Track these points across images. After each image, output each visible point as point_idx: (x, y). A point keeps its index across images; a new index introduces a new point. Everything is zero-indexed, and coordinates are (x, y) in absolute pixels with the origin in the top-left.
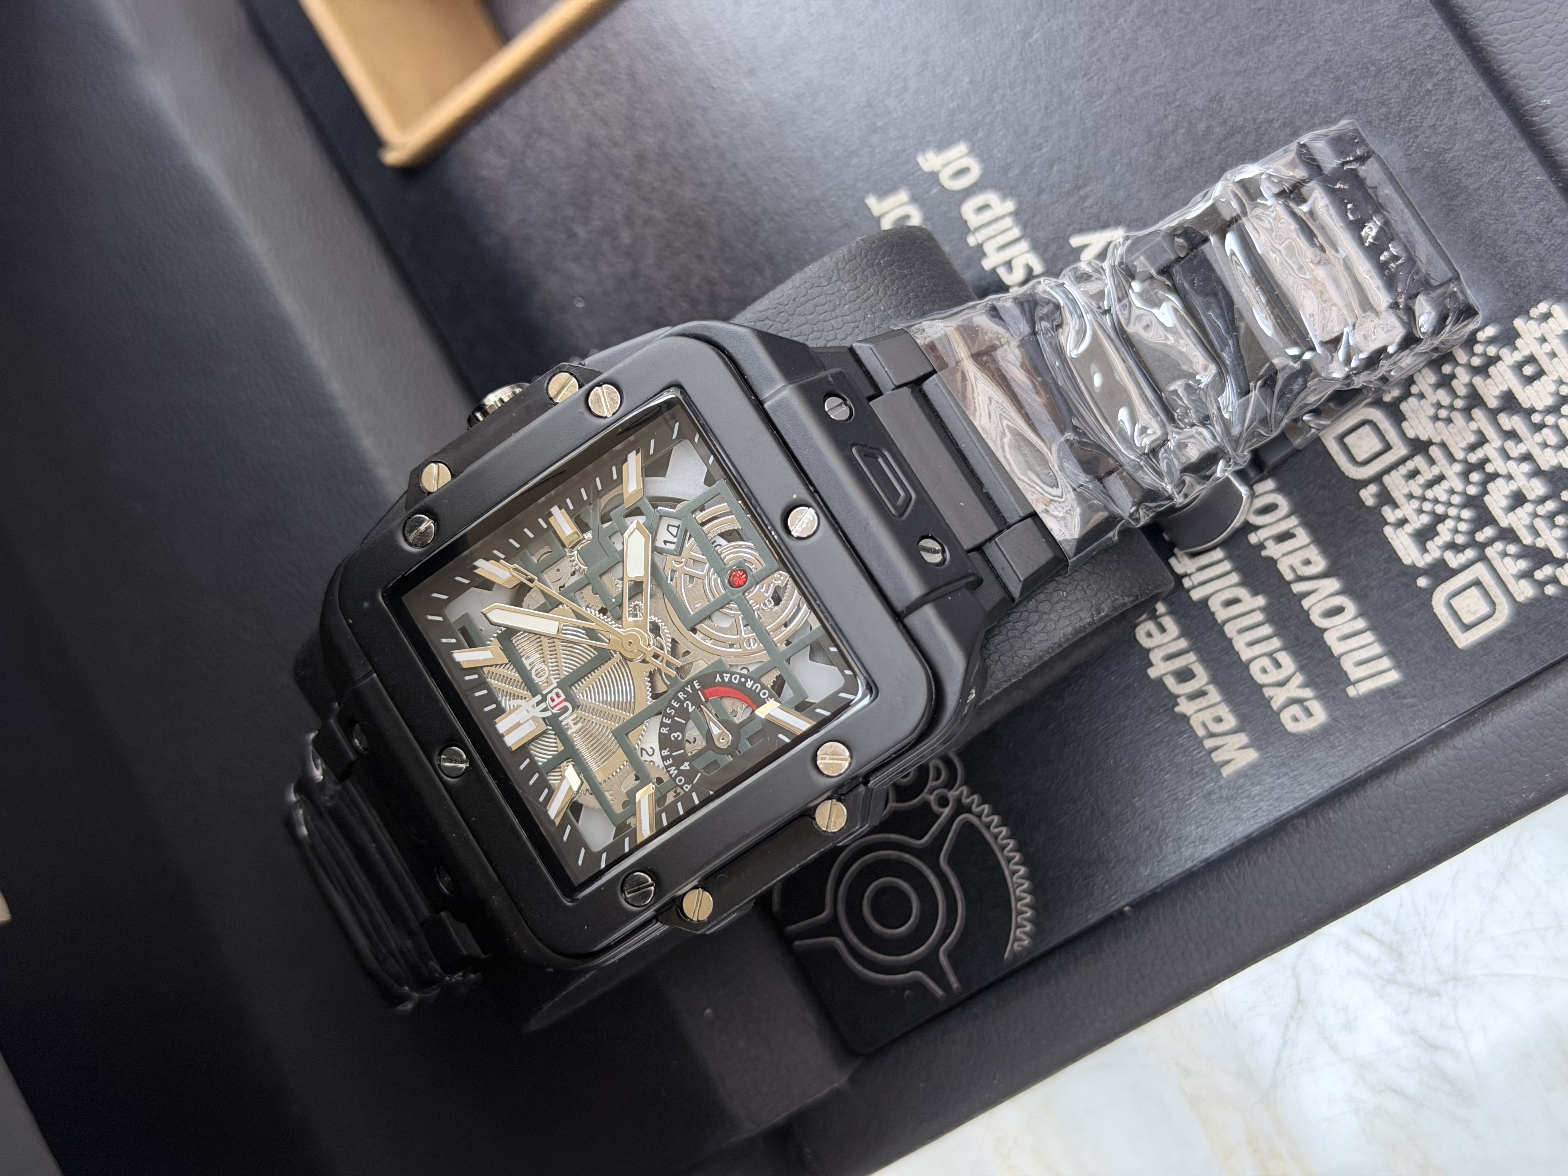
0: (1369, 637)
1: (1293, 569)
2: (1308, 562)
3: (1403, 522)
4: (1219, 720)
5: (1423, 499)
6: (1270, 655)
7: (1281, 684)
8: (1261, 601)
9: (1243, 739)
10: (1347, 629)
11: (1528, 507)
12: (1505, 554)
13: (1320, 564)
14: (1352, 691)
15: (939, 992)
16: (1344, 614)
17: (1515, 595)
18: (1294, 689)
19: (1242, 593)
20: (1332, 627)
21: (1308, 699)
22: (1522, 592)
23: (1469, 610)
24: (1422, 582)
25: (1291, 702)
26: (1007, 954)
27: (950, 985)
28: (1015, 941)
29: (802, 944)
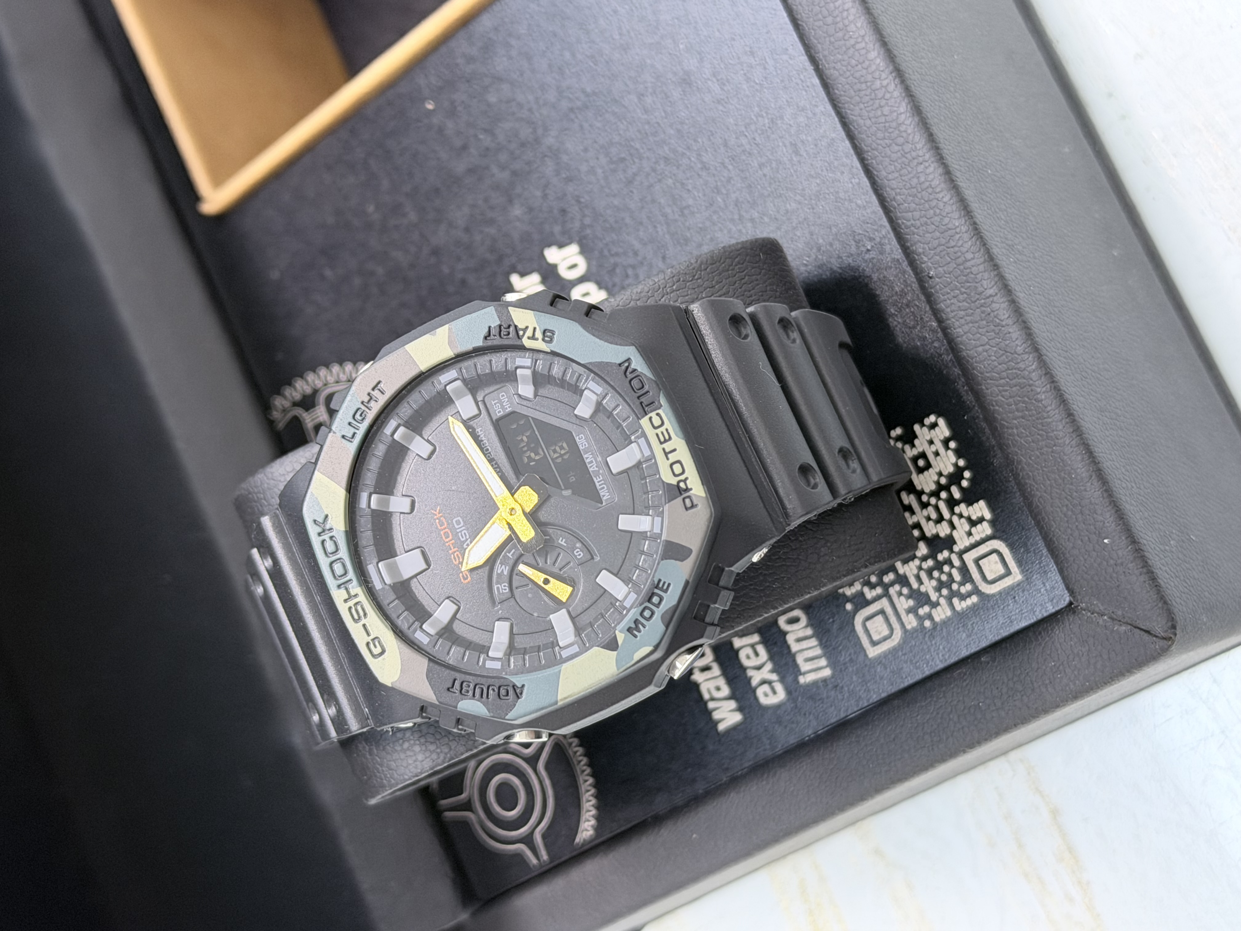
0: (814, 642)
4: (718, 689)
6: (753, 646)
7: (759, 668)
9: (733, 704)
10: (801, 634)
11: (917, 562)
12: (900, 594)
14: (802, 680)
15: (534, 861)
16: (799, 623)
17: (906, 624)
18: (766, 673)
20: (792, 631)
21: (774, 681)
22: (910, 623)
23: (876, 632)
24: (849, 607)
25: (764, 682)
26: (577, 840)
27: (542, 856)
28: (583, 831)
29: (448, 814)
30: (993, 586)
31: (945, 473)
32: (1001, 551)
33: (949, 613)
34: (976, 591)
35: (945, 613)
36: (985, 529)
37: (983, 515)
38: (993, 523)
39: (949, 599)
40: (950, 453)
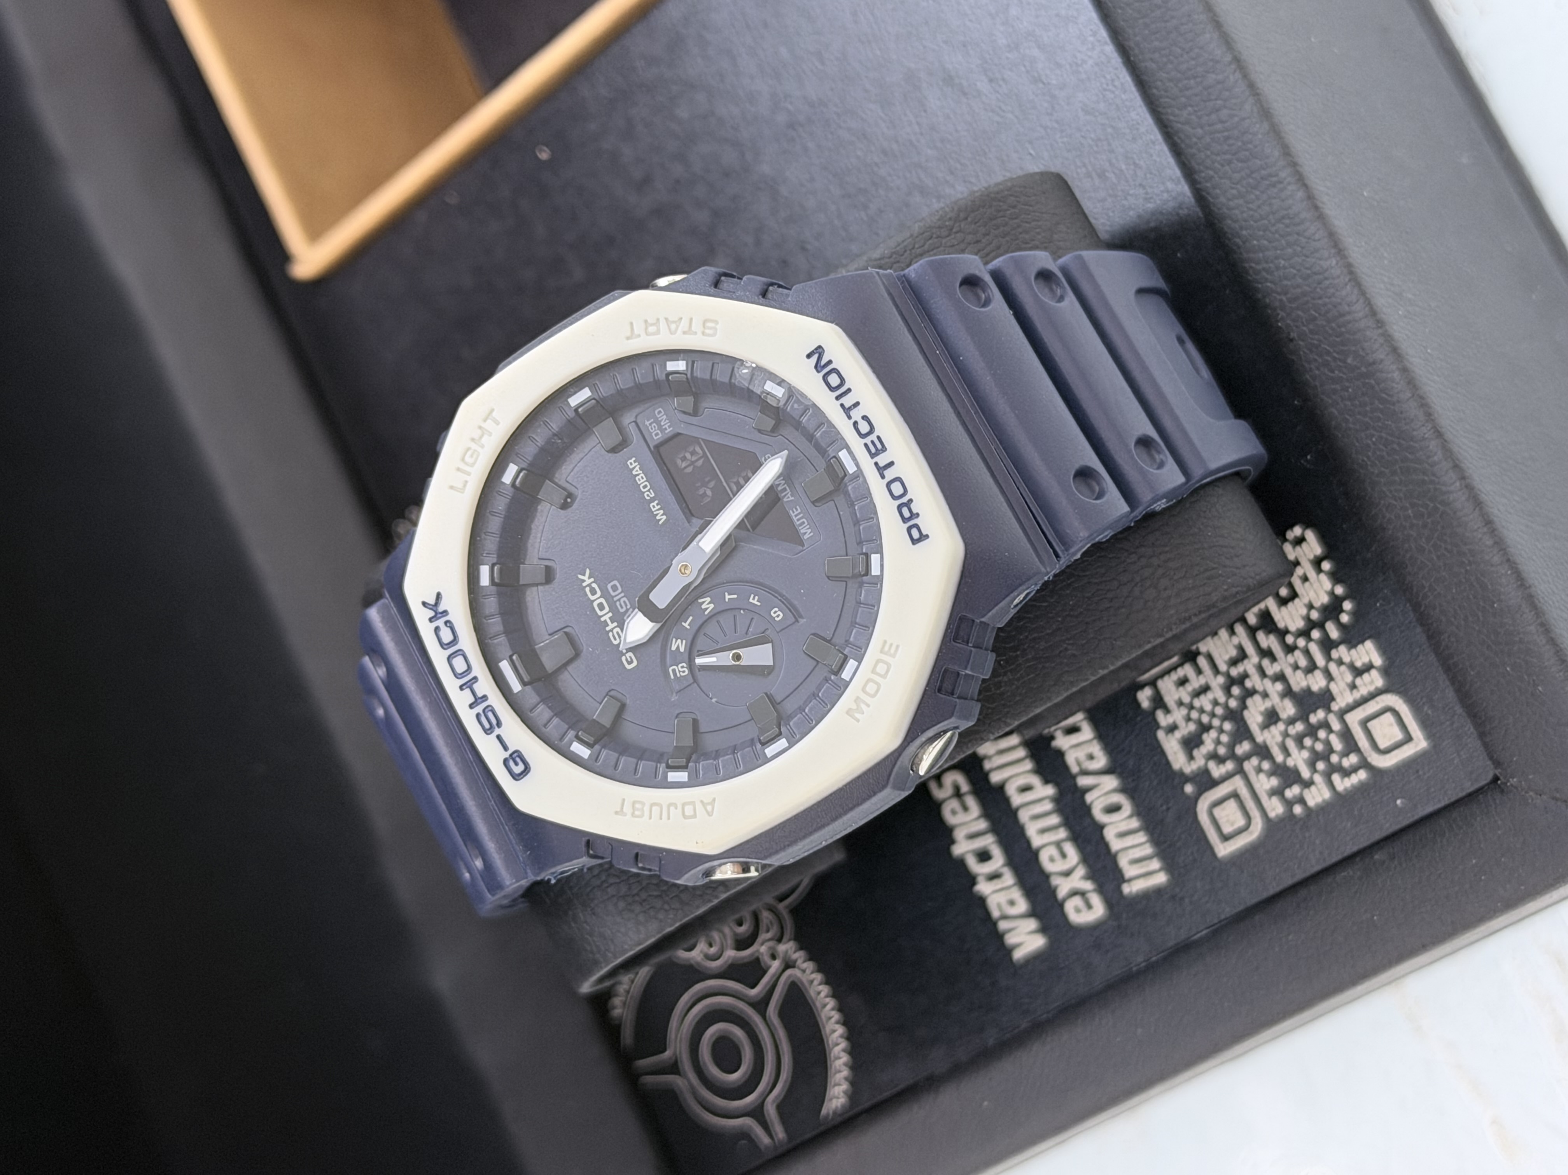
0: (1141, 837)
1: (1079, 763)
2: (1091, 757)
3: (1172, 728)
4: (1012, 903)
5: (1191, 707)
6: (1058, 844)
7: (1067, 874)
8: (1050, 790)
9: (1032, 924)
10: (1124, 827)
11: (1281, 726)
12: (1259, 770)
13: (1101, 761)
14: (1127, 889)
15: (766, 1140)
16: (1121, 811)
17: (1267, 811)
18: (1079, 880)
19: (1035, 780)
20: (1111, 823)
21: (1089, 891)
22: (1274, 809)
23: (1228, 821)
24: (1189, 789)
25: (1074, 893)
26: (824, 1111)
27: (776, 1134)
28: (831, 1100)
29: (649, 1079)
30: (1388, 756)
31: (1317, 604)
32: (1397, 709)
33: (1327, 794)
34: (1365, 764)
35: (1321, 795)
36: (1375, 680)
37: (1370, 662)
38: (1386, 671)
39: (1328, 776)
40: (1323, 577)
